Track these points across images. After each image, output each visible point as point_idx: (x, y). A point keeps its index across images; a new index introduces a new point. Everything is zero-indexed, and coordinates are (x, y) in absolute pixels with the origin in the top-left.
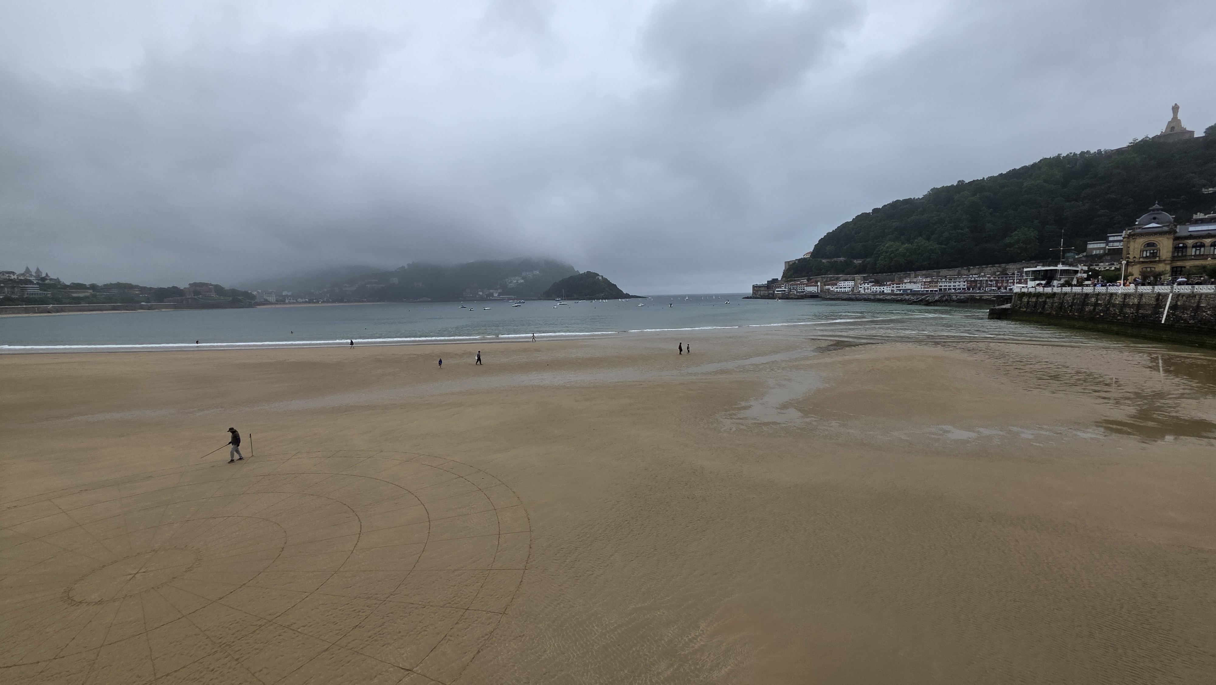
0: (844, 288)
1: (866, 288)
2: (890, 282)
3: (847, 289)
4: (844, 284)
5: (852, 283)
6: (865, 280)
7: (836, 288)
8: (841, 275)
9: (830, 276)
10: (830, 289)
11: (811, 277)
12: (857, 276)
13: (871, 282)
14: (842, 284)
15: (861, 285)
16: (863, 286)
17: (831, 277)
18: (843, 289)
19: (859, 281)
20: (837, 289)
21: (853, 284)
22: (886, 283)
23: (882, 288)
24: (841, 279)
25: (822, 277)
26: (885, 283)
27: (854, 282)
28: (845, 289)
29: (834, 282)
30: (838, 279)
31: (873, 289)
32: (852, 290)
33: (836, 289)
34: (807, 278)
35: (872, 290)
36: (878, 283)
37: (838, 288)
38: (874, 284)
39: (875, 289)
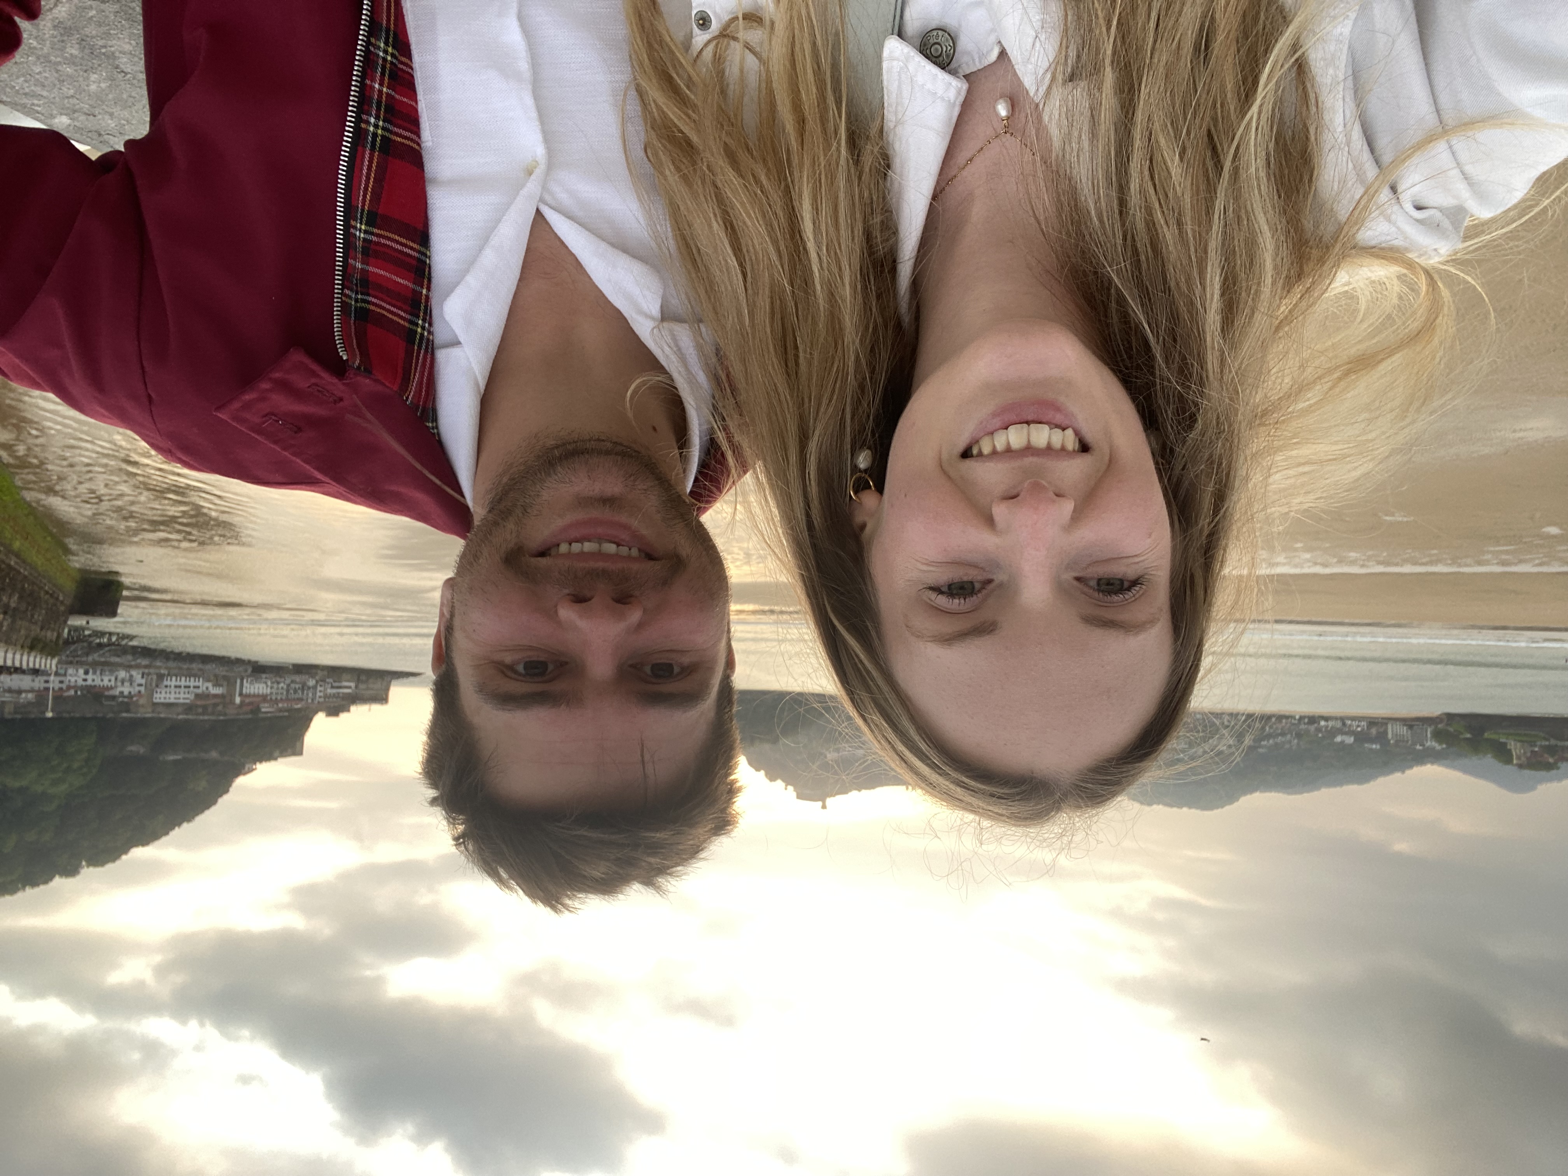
0: (180, 687)
1: (127, 684)
2: (66, 694)
3: (173, 683)
4: (177, 696)
5: (161, 697)
6: (127, 703)
7: (199, 687)
8: (181, 717)
9: (206, 718)
10: (213, 686)
11: (250, 716)
12: (147, 713)
13: (114, 698)
14: (182, 696)
15: (140, 692)
16: (135, 690)
17: (203, 714)
18: (183, 683)
19: (142, 701)
20: (197, 684)
21: (155, 695)
22: (76, 692)
23: (89, 682)
24: (180, 709)
25: (225, 714)
26: (79, 693)
27: (155, 701)
28: (178, 683)
29: (199, 703)
30: (189, 708)
31: (110, 681)
32: (161, 677)
33: (200, 684)
34: (261, 715)
35: (113, 679)
36: (95, 695)
37: (195, 687)
38: (106, 693)
39: (106, 679)
